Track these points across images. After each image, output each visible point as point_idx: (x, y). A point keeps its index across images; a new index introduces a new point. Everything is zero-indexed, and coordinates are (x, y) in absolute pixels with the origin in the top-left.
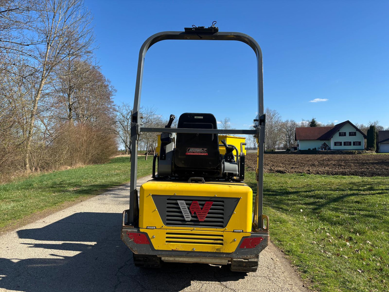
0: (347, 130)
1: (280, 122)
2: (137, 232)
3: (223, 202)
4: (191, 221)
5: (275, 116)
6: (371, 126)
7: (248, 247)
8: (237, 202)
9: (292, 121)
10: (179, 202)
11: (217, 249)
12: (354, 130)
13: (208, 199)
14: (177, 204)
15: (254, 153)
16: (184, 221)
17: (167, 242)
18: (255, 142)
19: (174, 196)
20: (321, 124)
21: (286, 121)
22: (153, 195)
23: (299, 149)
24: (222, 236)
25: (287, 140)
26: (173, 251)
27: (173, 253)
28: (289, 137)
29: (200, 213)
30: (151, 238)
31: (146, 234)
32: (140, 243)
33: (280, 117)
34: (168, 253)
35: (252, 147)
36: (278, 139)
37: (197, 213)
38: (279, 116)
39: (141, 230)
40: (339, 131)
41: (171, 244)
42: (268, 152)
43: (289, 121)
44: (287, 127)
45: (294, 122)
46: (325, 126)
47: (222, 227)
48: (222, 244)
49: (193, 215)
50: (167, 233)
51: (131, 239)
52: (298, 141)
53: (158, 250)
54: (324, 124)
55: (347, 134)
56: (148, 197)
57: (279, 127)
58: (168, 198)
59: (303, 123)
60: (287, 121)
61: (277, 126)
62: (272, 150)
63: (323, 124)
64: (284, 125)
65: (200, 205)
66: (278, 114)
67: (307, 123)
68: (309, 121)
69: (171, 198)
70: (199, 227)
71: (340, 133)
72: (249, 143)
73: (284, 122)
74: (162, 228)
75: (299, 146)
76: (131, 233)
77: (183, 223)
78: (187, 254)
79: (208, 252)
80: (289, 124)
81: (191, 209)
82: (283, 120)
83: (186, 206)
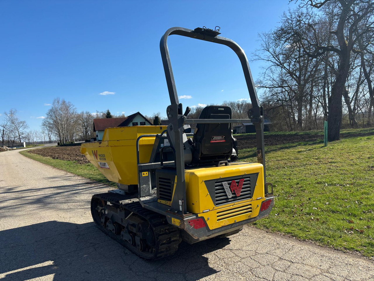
0: (137, 120)
1: (75, 114)
2: (196, 218)
3: (249, 177)
4: (232, 198)
5: (70, 107)
6: (156, 117)
7: (265, 209)
8: (257, 176)
9: (87, 113)
10: (223, 183)
11: (249, 216)
12: (144, 121)
13: (241, 177)
14: (222, 185)
15: (52, 146)
16: (228, 199)
17: (218, 220)
18: (50, 136)
19: (220, 179)
20: (114, 115)
21: (81, 112)
22: (205, 181)
23: (98, 139)
24: (251, 205)
25: (83, 131)
26: (223, 227)
27: (223, 229)
28: (86, 129)
29: (237, 190)
30: (207, 220)
31: (202, 218)
32: (199, 228)
33: (76, 109)
34: (219, 230)
35: (47, 140)
36: (74, 131)
37: (235, 190)
38: (74, 108)
39: (199, 215)
40: (132, 121)
41: (221, 221)
42: (68, 144)
43: (85, 112)
44: (82, 118)
45: (89, 114)
46: (118, 117)
47: (250, 197)
48: (251, 211)
49: (233, 192)
50: (218, 213)
51: (192, 226)
52: (97, 132)
53: (212, 230)
54: (117, 115)
55: (139, 124)
56: (202, 183)
57: (75, 119)
58: (216, 181)
59: (97, 115)
60: (83, 113)
61: (73, 119)
62: (72, 143)
63: (115, 115)
64: (79, 117)
65: (237, 183)
66: (73, 106)
67: (102, 114)
68: (103, 112)
69: (218, 181)
70: (237, 202)
71: (133, 123)
72: (43, 136)
73: (79, 114)
74: (214, 209)
75: (98, 137)
76: (192, 220)
77: (227, 200)
78: (231, 226)
79: (244, 221)
80: (85, 115)
81: (231, 188)
82: (79, 112)
83: (228, 186)
